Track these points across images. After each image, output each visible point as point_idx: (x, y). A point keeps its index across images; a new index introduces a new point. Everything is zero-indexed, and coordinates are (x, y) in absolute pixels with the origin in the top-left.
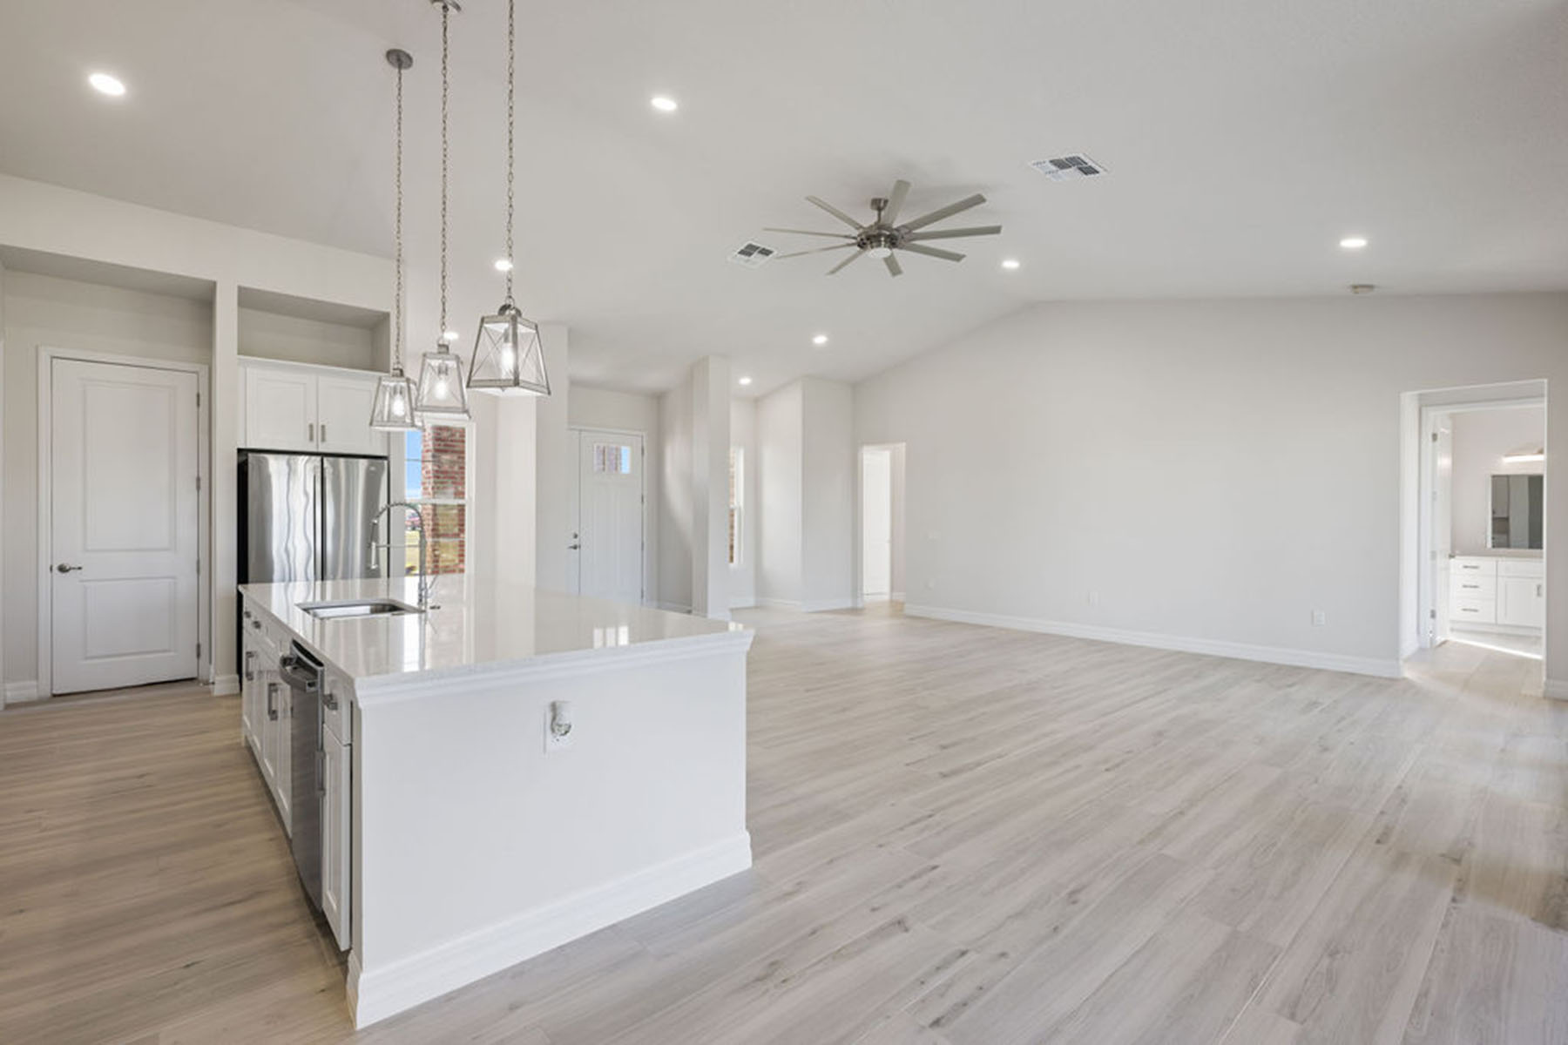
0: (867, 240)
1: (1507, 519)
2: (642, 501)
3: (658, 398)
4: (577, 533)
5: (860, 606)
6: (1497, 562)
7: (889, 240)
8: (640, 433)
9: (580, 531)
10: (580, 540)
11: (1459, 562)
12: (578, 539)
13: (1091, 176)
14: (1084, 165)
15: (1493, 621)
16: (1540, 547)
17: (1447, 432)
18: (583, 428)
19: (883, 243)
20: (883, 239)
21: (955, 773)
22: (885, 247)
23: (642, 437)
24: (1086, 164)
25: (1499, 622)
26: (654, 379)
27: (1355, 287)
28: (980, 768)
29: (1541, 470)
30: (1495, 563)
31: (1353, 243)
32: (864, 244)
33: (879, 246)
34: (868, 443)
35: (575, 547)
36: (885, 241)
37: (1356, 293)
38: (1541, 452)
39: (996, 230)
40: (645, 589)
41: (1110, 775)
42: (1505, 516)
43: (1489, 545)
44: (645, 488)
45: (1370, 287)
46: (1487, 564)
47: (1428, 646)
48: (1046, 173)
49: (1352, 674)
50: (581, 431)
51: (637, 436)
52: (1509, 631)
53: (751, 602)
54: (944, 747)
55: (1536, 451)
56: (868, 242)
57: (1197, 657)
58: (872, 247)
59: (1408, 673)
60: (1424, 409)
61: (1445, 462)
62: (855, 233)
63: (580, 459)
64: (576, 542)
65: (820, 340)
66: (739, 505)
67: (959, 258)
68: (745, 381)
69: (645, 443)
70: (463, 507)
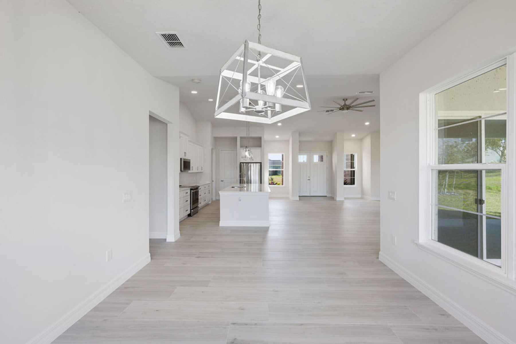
0: (342, 108)
2: (327, 169)
3: (330, 142)
9: (310, 176)
22: (346, 110)
26: (328, 138)
32: (342, 110)
33: (344, 110)
35: (309, 180)
36: (346, 108)
44: (328, 165)
50: (310, 152)
51: (326, 152)
53: (360, 196)
63: (310, 159)
64: (309, 179)
65: (367, 124)
66: (356, 169)
67: (374, 106)
68: (353, 136)
69: (328, 154)
70: (283, 171)
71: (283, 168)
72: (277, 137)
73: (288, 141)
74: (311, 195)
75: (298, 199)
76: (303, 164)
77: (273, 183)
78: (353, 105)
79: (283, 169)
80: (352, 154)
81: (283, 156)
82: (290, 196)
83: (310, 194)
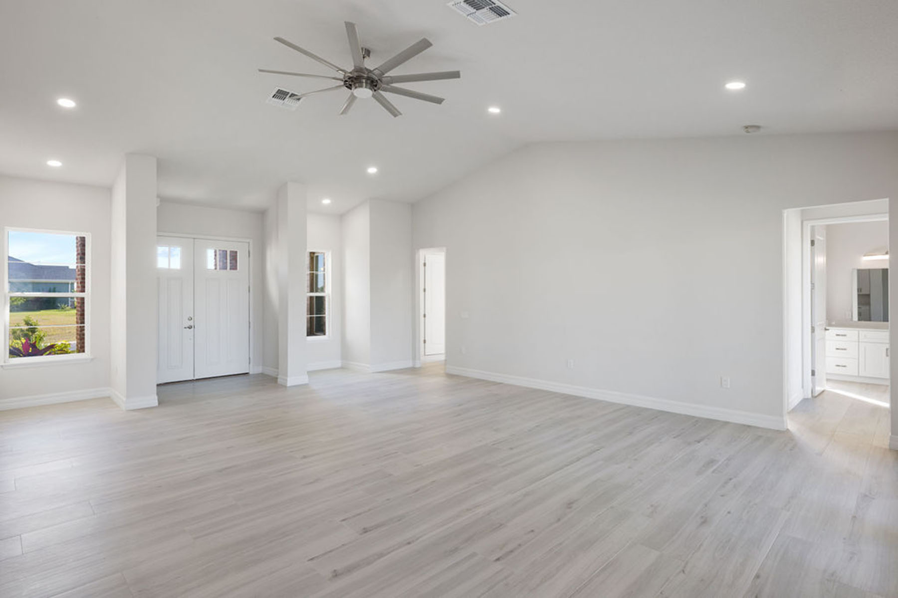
0: (352, 81)
1: (869, 295)
2: (249, 291)
3: (261, 214)
4: (192, 317)
5: (418, 366)
6: (859, 331)
7: (369, 82)
8: (248, 241)
9: (194, 316)
10: (194, 322)
11: (833, 331)
12: (192, 321)
13: (505, 17)
14: (493, 6)
15: (857, 374)
16: (888, 321)
17: (821, 238)
18: (195, 236)
19: (364, 84)
20: (364, 81)
21: (349, 570)
22: (366, 87)
23: (249, 243)
24: (494, 4)
25: (860, 375)
26: (254, 199)
27: (747, 127)
28: (382, 559)
29: (886, 266)
30: (857, 332)
31: (735, 86)
32: (351, 85)
33: (361, 86)
34: (423, 247)
35: (190, 327)
36: (366, 83)
37: (748, 132)
38: (887, 253)
39: (456, 75)
40: (251, 358)
41: (499, 566)
42: (868, 293)
43: (855, 317)
44: (251, 281)
45: (758, 127)
46: (852, 333)
47: (810, 396)
48: (468, 15)
49: (749, 426)
50: (194, 239)
51: (246, 242)
52: (867, 381)
53: (338, 364)
54: (366, 531)
55: (884, 253)
56: (353, 83)
57: (638, 411)
58: (356, 88)
59: (791, 425)
60: (805, 223)
61: (821, 260)
62: (341, 75)
63: (193, 261)
64: (191, 323)
65: (372, 170)
66: (328, 293)
67: (439, 101)
68: (326, 202)
69: (251, 246)
70: (83, 299)
71: (83, 287)
72: (54, 163)
73: (108, 190)
74: (197, 377)
75: (153, 401)
76: (169, 276)
77: (34, 346)
78: (392, 73)
79: (83, 291)
80: (314, 253)
81: (82, 243)
82: (119, 393)
83: (194, 376)
